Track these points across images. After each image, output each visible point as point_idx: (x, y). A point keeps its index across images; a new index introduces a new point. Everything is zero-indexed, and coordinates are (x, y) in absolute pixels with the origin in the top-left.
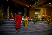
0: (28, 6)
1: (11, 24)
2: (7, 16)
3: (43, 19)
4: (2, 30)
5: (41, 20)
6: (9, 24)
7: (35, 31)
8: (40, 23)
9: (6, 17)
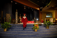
0: (38, 9)
1: (19, 28)
2: (15, 20)
6: (17, 28)
7: (46, 37)
9: (14, 21)
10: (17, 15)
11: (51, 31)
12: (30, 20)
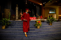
0: (41, 4)
1: (20, 25)
2: (16, 16)
3: (60, 20)
4: (9, 33)
5: (57, 21)
7: (50, 34)
8: (56, 24)
9: (14, 17)
10: (17, 11)
11: (55, 28)
12: (32, 17)
